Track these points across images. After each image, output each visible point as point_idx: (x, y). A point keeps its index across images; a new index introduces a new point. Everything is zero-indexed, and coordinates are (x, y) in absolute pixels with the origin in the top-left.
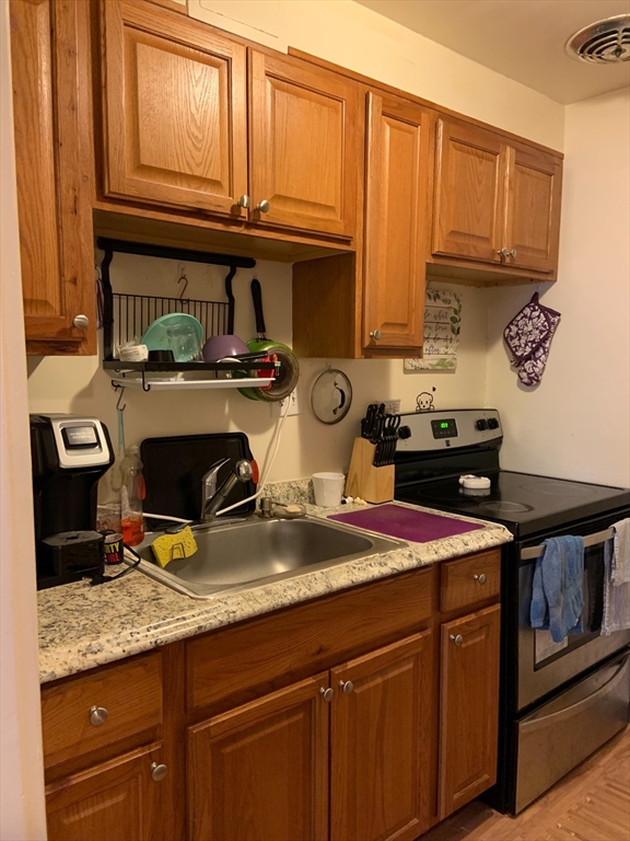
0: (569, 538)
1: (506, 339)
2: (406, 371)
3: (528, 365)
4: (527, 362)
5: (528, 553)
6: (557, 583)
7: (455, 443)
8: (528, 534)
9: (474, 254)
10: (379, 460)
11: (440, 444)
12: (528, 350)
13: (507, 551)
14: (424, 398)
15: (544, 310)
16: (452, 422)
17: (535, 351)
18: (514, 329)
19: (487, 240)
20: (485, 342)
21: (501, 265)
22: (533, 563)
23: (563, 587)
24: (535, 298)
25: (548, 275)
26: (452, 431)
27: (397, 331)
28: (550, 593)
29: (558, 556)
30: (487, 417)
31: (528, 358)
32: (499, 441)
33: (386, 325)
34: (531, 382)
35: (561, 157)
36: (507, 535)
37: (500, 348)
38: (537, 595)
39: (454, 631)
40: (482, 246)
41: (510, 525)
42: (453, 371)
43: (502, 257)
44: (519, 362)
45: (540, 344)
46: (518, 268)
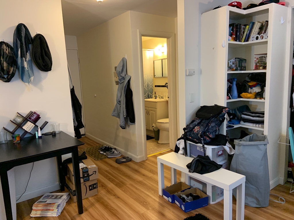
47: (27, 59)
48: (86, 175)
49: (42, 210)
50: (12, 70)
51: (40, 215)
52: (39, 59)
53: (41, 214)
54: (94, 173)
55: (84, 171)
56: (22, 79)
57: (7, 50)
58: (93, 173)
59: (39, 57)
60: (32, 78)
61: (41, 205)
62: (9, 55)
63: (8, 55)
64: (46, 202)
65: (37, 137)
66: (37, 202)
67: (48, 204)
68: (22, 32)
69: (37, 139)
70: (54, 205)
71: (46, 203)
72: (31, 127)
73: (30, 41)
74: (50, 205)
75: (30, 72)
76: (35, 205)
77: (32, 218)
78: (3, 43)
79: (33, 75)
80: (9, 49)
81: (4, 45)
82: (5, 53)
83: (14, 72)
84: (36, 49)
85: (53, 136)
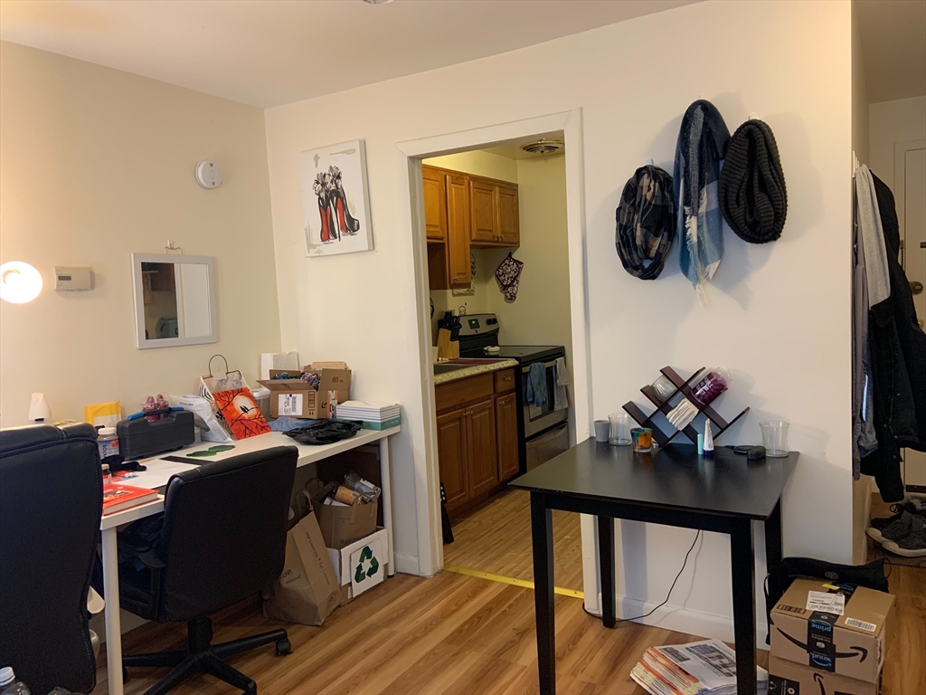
0: (540, 363)
1: (497, 276)
2: (454, 295)
3: (509, 289)
4: (508, 288)
5: (525, 369)
6: (537, 381)
7: (480, 331)
8: (524, 361)
9: (487, 238)
10: (453, 338)
11: (472, 332)
12: (510, 281)
13: (516, 370)
14: (462, 309)
15: (515, 261)
16: (476, 320)
17: (512, 282)
18: (501, 271)
19: (491, 231)
20: (486, 279)
21: (497, 242)
22: (527, 374)
23: (539, 383)
24: (510, 255)
25: (516, 244)
26: (477, 326)
27: (462, 277)
28: (534, 385)
29: (536, 370)
30: (492, 318)
31: (510, 286)
32: (497, 330)
33: (458, 274)
34: (512, 298)
35: (517, 185)
36: (517, 363)
37: (494, 281)
38: (529, 388)
39: (501, 401)
40: (490, 234)
41: (517, 358)
42: (473, 294)
43: (498, 238)
44: (504, 288)
45: (515, 279)
46: (505, 243)
47: (702, 209)
48: (823, 646)
49: (660, 678)
50: (656, 244)
51: (650, 688)
52: (738, 202)
53: (652, 687)
54: (857, 654)
55: (813, 626)
56: (686, 271)
57: (650, 189)
58: (855, 651)
59: (738, 197)
60: (713, 267)
61: (664, 662)
62: (653, 202)
63: (650, 203)
64: (684, 659)
65: (700, 452)
66: (665, 649)
67: (680, 669)
68: (692, 129)
69: (700, 458)
70: (692, 683)
71: (679, 664)
72: (686, 415)
73: (716, 150)
74: (683, 676)
75: (709, 246)
76: (650, 651)
77: (633, 683)
78: (644, 171)
79: (717, 256)
80: (657, 184)
81: (646, 175)
82: (643, 199)
83: (661, 251)
84: (731, 172)
85: (748, 460)
